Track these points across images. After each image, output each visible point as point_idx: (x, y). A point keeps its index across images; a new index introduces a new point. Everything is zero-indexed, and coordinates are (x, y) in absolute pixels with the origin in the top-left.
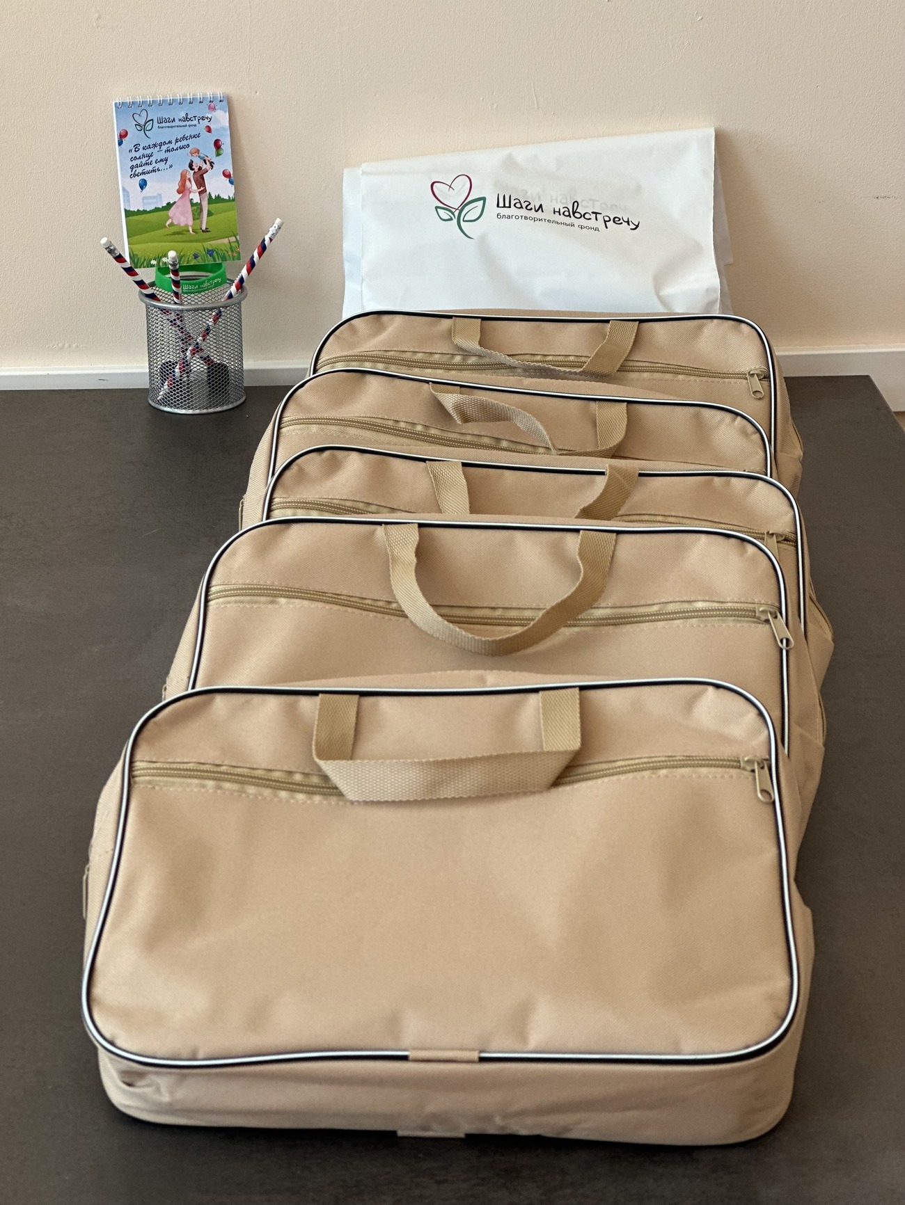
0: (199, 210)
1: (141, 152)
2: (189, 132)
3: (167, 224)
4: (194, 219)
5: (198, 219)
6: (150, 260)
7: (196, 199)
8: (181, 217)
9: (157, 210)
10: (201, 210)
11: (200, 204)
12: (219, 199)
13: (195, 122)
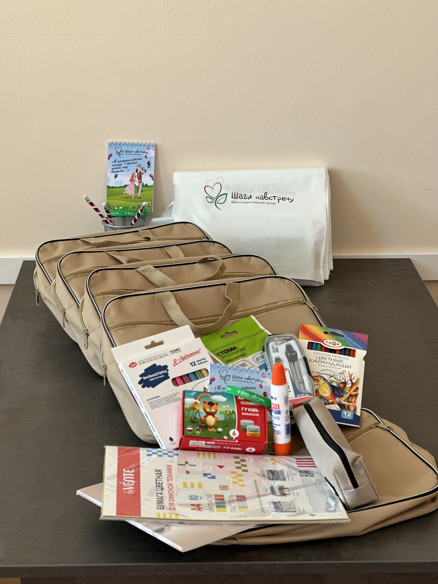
0: (138, 189)
1: (117, 163)
2: (137, 157)
3: (124, 193)
4: (135, 193)
5: (137, 193)
6: (115, 207)
7: (137, 184)
8: (130, 191)
9: (120, 187)
10: (139, 189)
11: (139, 187)
12: (146, 185)
13: (141, 153)
